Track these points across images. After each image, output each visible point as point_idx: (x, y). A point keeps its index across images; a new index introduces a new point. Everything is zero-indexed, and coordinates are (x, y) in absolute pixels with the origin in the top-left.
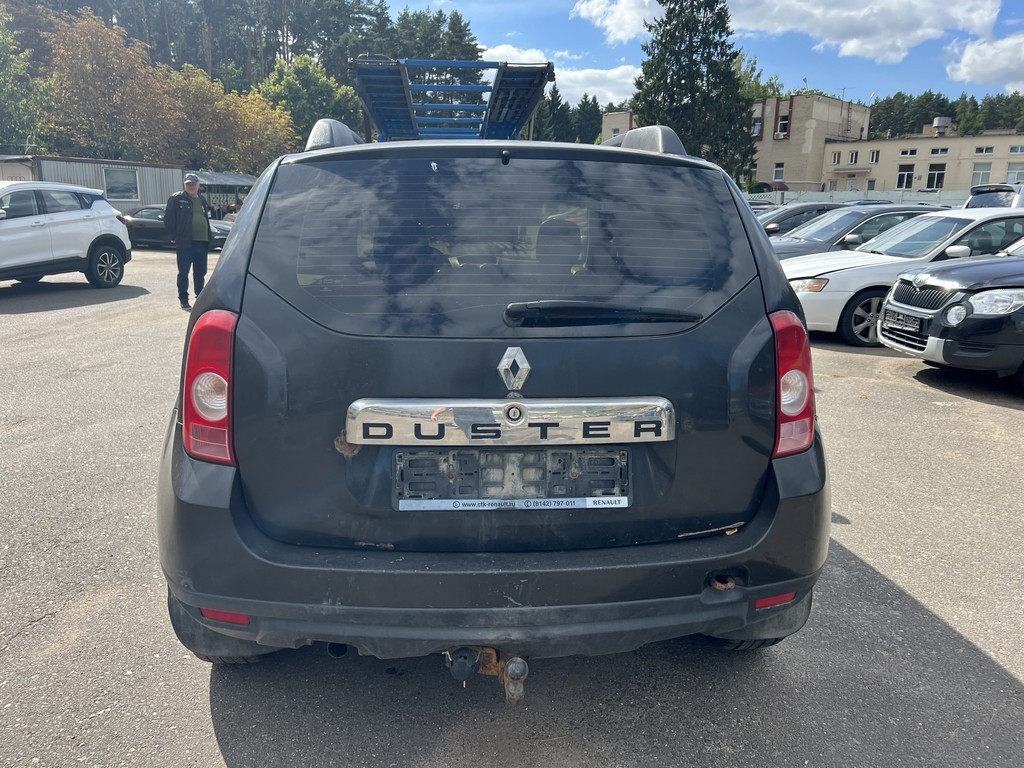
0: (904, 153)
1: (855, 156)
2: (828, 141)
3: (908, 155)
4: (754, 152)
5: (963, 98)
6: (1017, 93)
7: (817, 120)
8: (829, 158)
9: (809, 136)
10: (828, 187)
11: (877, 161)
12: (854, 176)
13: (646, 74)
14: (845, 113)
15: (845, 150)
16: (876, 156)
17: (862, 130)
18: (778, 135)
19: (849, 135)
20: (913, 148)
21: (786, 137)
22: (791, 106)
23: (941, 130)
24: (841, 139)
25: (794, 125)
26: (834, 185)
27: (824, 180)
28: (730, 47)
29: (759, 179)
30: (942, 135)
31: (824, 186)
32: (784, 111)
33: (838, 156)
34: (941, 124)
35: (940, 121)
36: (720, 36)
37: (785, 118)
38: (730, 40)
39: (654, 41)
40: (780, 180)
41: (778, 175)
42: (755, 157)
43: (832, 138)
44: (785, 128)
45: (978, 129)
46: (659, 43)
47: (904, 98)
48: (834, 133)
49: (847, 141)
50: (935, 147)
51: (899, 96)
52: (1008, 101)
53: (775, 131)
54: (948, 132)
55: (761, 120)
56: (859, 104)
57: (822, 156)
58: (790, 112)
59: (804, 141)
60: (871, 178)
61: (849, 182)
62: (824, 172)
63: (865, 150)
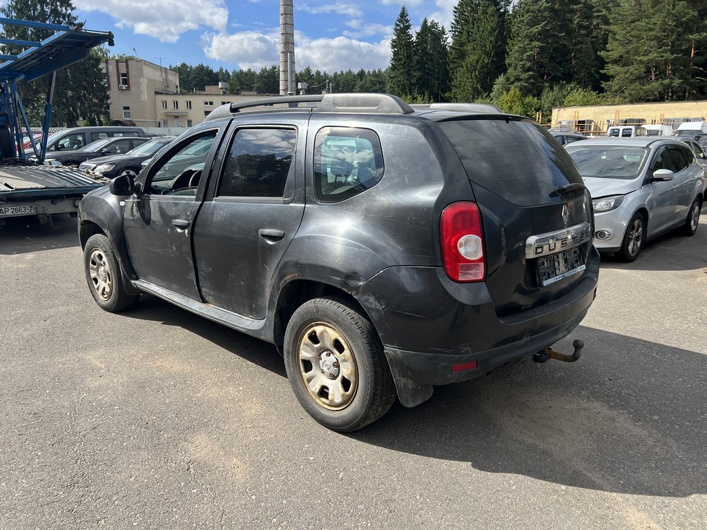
0: (206, 103)
1: (176, 104)
2: (157, 93)
3: (209, 105)
4: (108, 97)
5: (221, 70)
6: (250, 69)
7: (147, 78)
8: (160, 105)
9: (144, 88)
10: (162, 124)
11: (190, 108)
12: (178, 117)
13: (7, 31)
14: (164, 75)
15: (170, 100)
16: (189, 104)
17: (177, 87)
18: (121, 87)
19: (168, 89)
20: (211, 101)
21: (128, 88)
22: (127, 67)
23: (224, 90)
24: (164, 92)
25: (132, 81)
26: (166, 123)
27: (158, 120)
28: (75, 19)
29: (114, 117)
30: (224, 93)
31: (159, 124)
32: (123, 70)
33: (165, 104)
34: (224, 87)
35: (222, 85)
36: (66, 10)
37: (124, 75)
38: (74, 14)
39: (9, 6)
40: (129, 119)
41: (127, 115)
42: (109, 102)
43: (159, 91)
44: (126, 82)
45: (238, 90)
46: (14, 8)
47: (187, 67)
48: (160, 88)
49: (168, 94)
50: (224, 101)
51: (184, 65)
52: (246, 74)
53: (119, 83)
54: (227, 92)
55: (107, 75)
56: (171, 69)
57: (155, 103)
58: (128, 71)
59: (141, 92)
60: (190, 119)
61: (176, 121)
62: (158, 114)
63: (182, 100)
